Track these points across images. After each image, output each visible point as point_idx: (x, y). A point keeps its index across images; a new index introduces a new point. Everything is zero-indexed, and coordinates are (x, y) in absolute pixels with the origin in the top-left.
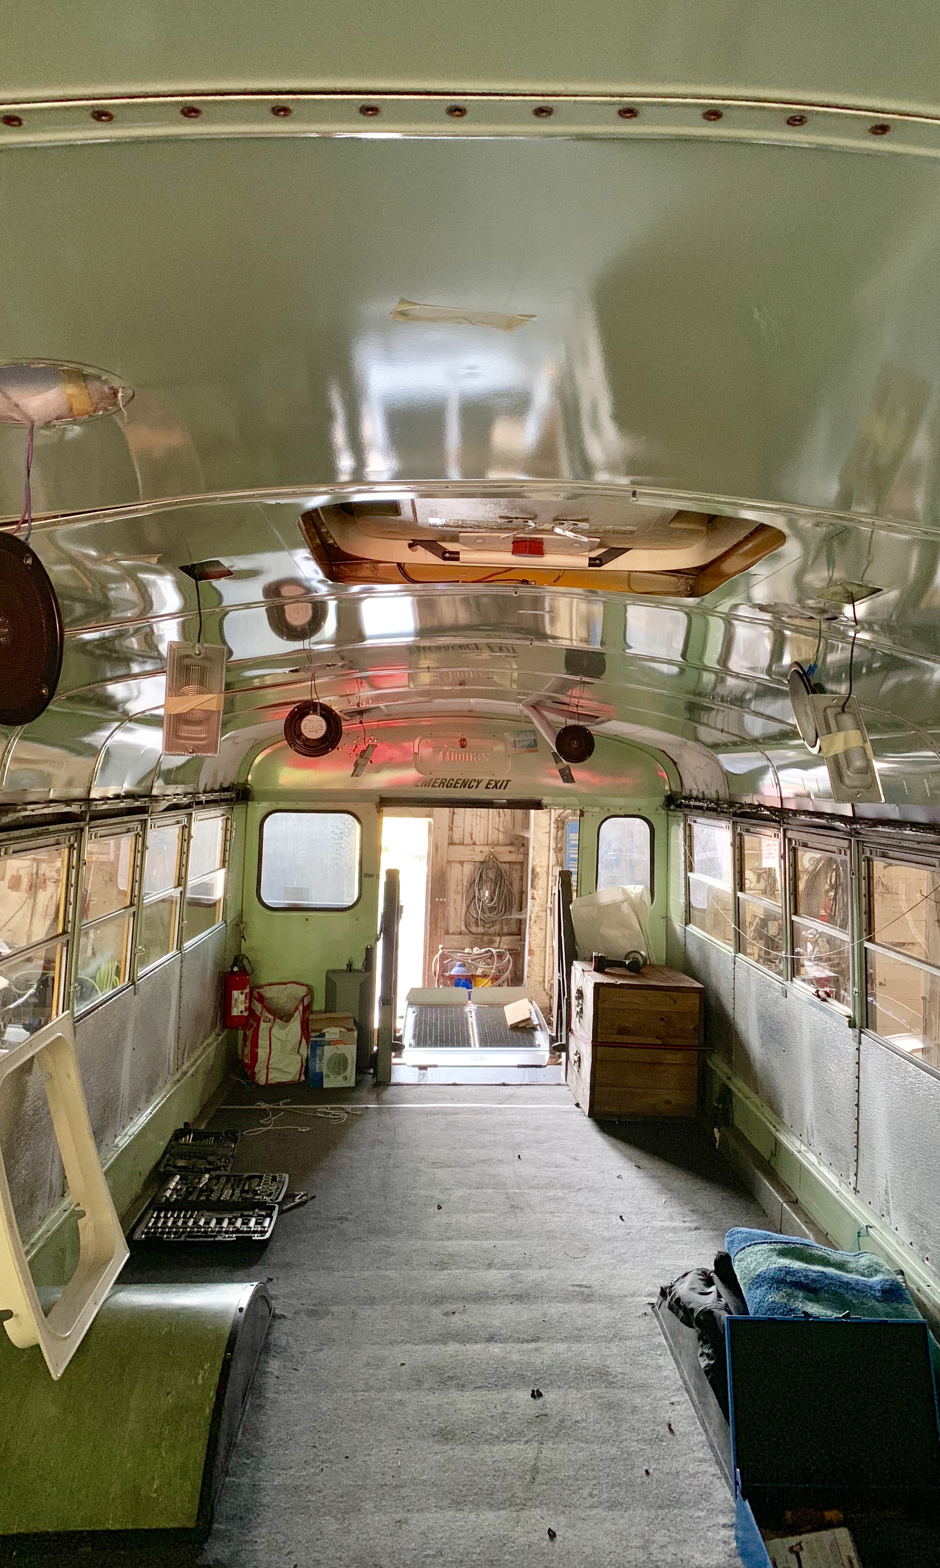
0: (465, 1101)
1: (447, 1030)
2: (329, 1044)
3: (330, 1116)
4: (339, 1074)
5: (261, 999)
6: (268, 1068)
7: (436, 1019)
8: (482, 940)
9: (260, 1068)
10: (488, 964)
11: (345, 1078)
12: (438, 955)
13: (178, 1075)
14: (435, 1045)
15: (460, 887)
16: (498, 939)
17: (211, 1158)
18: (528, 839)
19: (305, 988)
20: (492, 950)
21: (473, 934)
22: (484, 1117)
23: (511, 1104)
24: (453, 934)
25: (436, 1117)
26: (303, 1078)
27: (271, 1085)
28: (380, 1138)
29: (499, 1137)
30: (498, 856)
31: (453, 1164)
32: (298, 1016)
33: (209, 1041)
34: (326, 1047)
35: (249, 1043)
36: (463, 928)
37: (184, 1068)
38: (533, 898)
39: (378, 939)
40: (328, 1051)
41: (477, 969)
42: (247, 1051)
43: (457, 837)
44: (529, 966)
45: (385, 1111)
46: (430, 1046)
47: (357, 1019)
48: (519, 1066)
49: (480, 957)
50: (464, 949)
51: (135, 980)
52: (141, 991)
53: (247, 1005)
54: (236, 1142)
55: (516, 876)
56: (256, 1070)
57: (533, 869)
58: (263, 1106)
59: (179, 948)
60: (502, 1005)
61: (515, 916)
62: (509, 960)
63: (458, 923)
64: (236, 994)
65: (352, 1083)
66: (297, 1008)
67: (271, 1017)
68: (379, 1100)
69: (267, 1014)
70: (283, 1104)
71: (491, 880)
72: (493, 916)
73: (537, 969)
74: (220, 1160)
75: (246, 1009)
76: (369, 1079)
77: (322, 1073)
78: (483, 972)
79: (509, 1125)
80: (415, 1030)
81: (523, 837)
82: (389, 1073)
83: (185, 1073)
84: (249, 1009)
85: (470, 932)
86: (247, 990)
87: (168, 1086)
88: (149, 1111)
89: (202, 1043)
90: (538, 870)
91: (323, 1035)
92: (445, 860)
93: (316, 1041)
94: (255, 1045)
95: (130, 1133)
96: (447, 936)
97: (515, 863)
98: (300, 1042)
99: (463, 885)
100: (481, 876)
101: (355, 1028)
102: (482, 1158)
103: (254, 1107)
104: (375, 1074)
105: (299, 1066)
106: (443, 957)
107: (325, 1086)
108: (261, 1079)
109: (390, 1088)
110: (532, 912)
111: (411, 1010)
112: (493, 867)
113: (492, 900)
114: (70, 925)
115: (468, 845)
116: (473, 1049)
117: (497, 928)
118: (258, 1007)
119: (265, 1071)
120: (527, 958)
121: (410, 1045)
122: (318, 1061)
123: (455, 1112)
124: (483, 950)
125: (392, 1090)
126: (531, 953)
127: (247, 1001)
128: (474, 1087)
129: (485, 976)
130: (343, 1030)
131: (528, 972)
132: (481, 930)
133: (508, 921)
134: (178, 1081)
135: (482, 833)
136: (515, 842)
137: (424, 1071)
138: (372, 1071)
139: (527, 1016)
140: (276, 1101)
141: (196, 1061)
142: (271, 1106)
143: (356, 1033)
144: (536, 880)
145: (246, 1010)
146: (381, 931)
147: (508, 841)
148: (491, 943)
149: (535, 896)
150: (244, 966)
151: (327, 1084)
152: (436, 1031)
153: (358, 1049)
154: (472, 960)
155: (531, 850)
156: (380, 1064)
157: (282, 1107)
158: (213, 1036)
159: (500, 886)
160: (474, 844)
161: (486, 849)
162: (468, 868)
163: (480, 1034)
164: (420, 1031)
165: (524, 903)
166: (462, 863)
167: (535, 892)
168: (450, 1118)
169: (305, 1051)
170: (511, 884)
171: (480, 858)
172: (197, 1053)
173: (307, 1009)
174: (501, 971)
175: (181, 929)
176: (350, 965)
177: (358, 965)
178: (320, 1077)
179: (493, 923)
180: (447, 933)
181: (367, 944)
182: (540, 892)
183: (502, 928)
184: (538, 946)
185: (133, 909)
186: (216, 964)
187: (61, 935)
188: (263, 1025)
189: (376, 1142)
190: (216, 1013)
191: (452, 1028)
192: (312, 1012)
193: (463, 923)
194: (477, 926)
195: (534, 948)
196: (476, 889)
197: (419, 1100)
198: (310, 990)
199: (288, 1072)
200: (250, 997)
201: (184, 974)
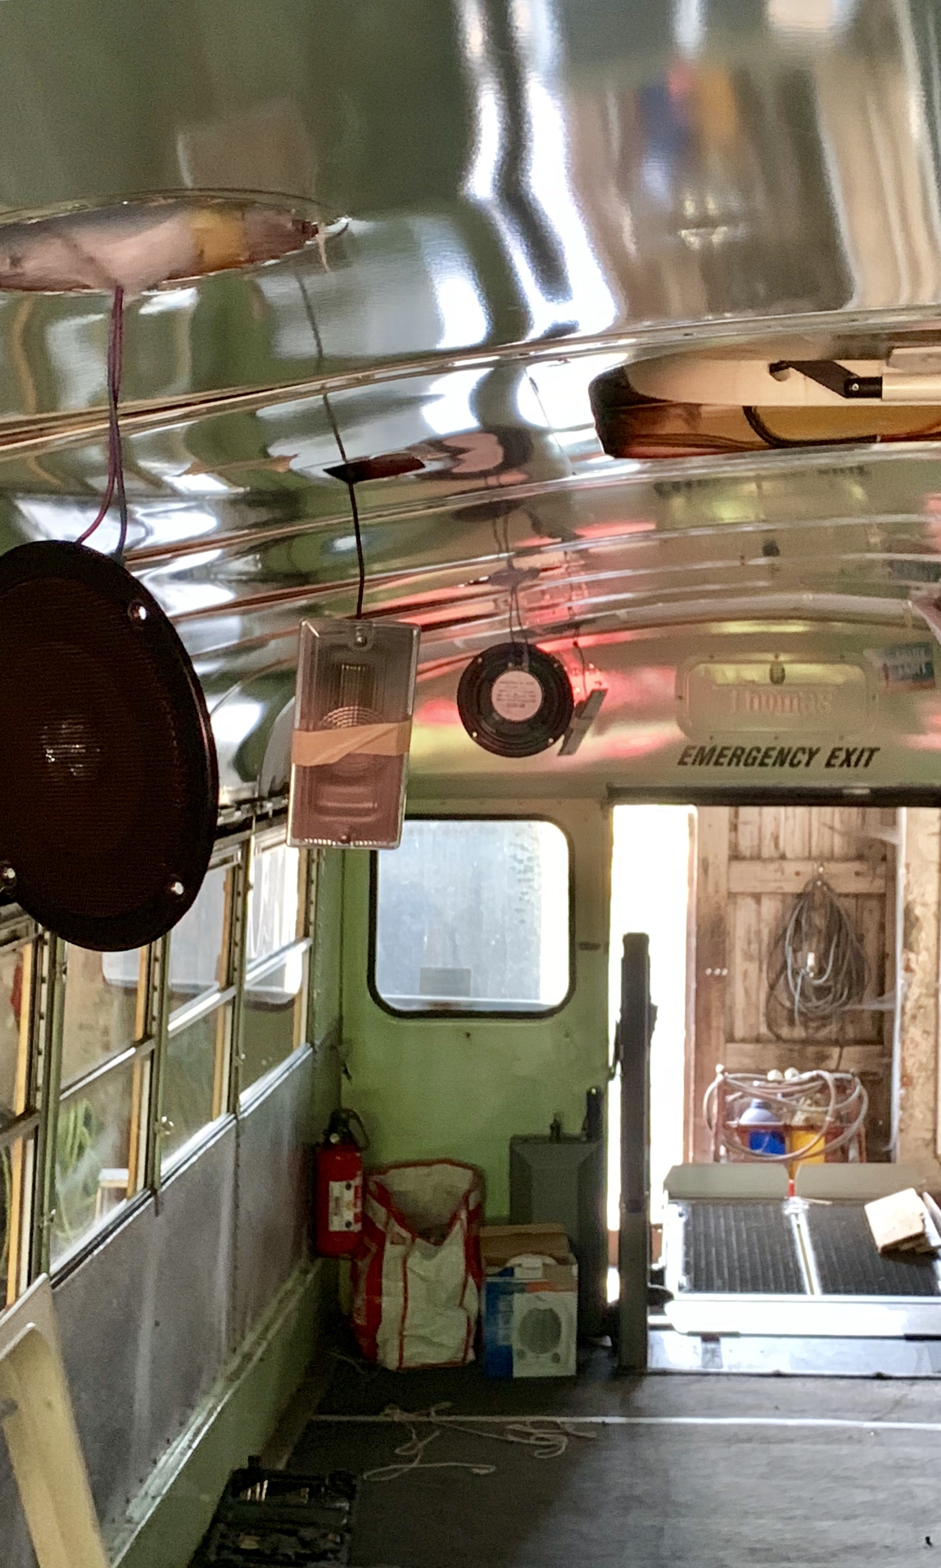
0: (803, 1413)
1: (751, 1252)
2: (522, 1291)
3: (532, 1441)
4: (544, 1350)
5: (384, 1196)
6: (402, 1336)
7: (728, 1232)
8: (802, 1054)
9: (386, 1333)
10: (817, 1103)
11: (556, 1358)
12: (714, 1085)
13: (236, 1361)
14: (731, 1288)
15: (754, 947)
16: (835, 1051)
17: (307, 1533)
18: (894, 848)
19: (469, 1173)
20: (826, 1075)
21: (785, 1041)
22: (845, 1450)
23: (899, 1420)
24: (743, 1040)
25: (747, 1446)
26: (471, 1356)
27: (409, 1369)
28: (638, 1491)
29: (881, 1496)
30: (833, 884)
31: (793, 1555)
32: (458, 1233)
33: (289, 1285)
34: (517, 1296)
35: (362, 1285)
36: (763, 1029)
37: (246, 1346)
38: (908, 969)
39: (612, 1076)
40: (521, 1303)
41: (793, 1113)
42: (359, 1302)
43: (746, 845)
44: (902, 1108)
45: (641, 1430)
46: (721, 1290)
47: (575, 1238)
48: (909, 1338)
49: (801, 1090)
50: (764, 1072)
51: (156, 1185)
52: (168, 1208)
53: (358, 1210)
54: (350, 1497)
55: (870, 924)
56: (379, 1338)
57: (908, 911)
58: (398, 1416)
59: (233, 1107)
60: (861, 1201)
61: (870, 1005)
62: (860, 1097)
63: (753, 1020)
64: (336, 1188)
65: (569, 1368)
66: (455, 1217)
67: (405, 1233)
68: (628, 1408)
69: (397, 1229)
70: (438, 1413)
71: (820, 932)
72: (823, 1005)
73: (920, 1113)
74: (325, 1536)
75: (357, 1218)
76: (604, 1363)
77: (509, 1349)
78: (807, 1120)
79: (901, 1468)
80: (687, 1254)
81: (884, 844)
82: (642, 1347)
83: (248, 1357)
84: (363, 1218)
85: (779, 1038)
86: (357, 1181)
87: (219, 1387)
88: (184, 1443)
89: (276, 1291)
90: (918, 911)
91: (510, 1272)
92: (723, 891)
93: (495, 1284)
94: (376, 1289)
95: (152, 1491)
96: (730, 1046)
97: (868, 896)
98: (465, 1286)
99: (760, 942)
100: (798, 922)
101: (572, 1257)
102: (851, 1542)
103: (380, 1418)
104: (615, 1349)
105: (463, 1332)
106: (725, 1089)
107: (517, 1373)
108: (390, 1359)
109: (648, 1381)
110: (906, 998)
111: (677, 1209)
112: (822, 905)
113: (821, 972)
114: (39, 1096)
115: (771, 860)
116: (808, 1297)
117: (831, 1030)
118: (380, 1214)
119: (396, 1343)
120: (897, 1091)
121: (681, 1288)
122: (501, 1325)
123: (785, 1436)
124: (807, 1075)
125: (649, 1383)
126: (907, 1081)
127: (359, 1203)
128: (819, 1382)
129: (810, 1127)
130: (550, 1261)
131: (901, 1121)
132: (799, 1032)
133: (856, 1017)
134: (236, 1374)
135: (798, 834)
136: (866, 852)
137: (711, 1346)
138: (608, 1341)
139: (917, 1229)
140: (422, 1406)
141: (267, 1329)
142: (412, 1417)
143: (575, 1270)
144: (914, 932)
145: (356, 1221)
146: (617, 1057)
147: (853, 852)
148: (820, 1060)
149: (913, 965)
150: (350, 1134)
151: (519, 1372)
152: (729, 1256)
153: (579, 1297)
154: (784, 1095)
155: (901, 871)
156: (625, 1326)
157: (434, 1418)
158: (295, 1274)
159: (837, 946)
160: (783, 857)
161: (808, 869)
162: (770, 908)
163: (820, 1265)
164: (697, 1256)
165: (888, 980)
166: (757, 897)
167: (912, 956)
168: (777, 1450)
169: (472, 1301)
170: (861, 939)
171: (795, 886)
172: (268, 1313)
173: (476, 1216)
174: (843, 1119)
175: (234, 1071)
176: (556, 1127)
177: (574, 1126)
178: (506, 1357)
179: (825, 1020)
180: (731, 1039)
181: (589, 1085)
182: (924, 957)
183: (842, 1029)
184: (921, 1067)
185: (150, 1046)
186: (298, 1130)
187: (23, 1117)
188: (391, 1252)
189: (629, 1502)
190: (298, 1227)
191: (763, 1252)
192: (483, 1224)
193: (762, 1019)
194: (791, 1022)
195: (912, 1071)
196: (789, 950)
197: (710, 1409)
198: (479, 1178)
199: (441, 1345)
200: (363, 1193)
201: (243, 1158)
